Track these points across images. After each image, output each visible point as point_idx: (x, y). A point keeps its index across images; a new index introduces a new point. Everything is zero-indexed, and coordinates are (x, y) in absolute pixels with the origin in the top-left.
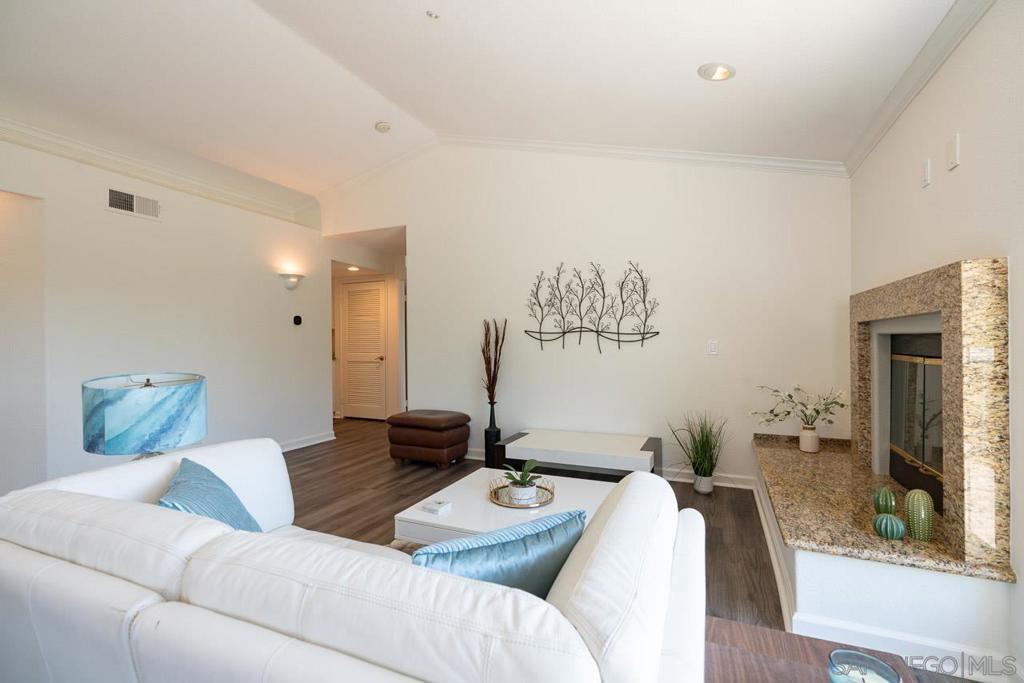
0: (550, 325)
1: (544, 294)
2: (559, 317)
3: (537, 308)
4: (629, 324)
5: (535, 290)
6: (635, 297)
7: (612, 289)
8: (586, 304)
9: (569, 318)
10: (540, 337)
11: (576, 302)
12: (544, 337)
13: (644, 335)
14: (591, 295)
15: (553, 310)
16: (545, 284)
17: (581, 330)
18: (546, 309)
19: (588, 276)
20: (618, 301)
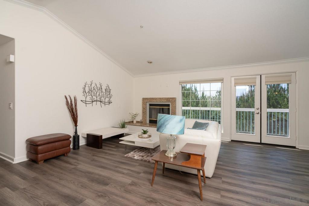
0: (88, 99)
1: (87, 89)
2: (91, 97)
3: (85, 93)
4: (107, 100)
5: (84, 87)
6: (108, 93)
7: (104, 91)
8: (98, 93)
9: (94, 97)
10: (85, 102)
11: (95, 93)
12: (87, 102)
13: (110, 103)
14: (99, 91)
15: (89, 94)
16: (87, 86)
17: (97, 101)
18: (87, 94)
19: (99, 86)
20: (105, 94)
